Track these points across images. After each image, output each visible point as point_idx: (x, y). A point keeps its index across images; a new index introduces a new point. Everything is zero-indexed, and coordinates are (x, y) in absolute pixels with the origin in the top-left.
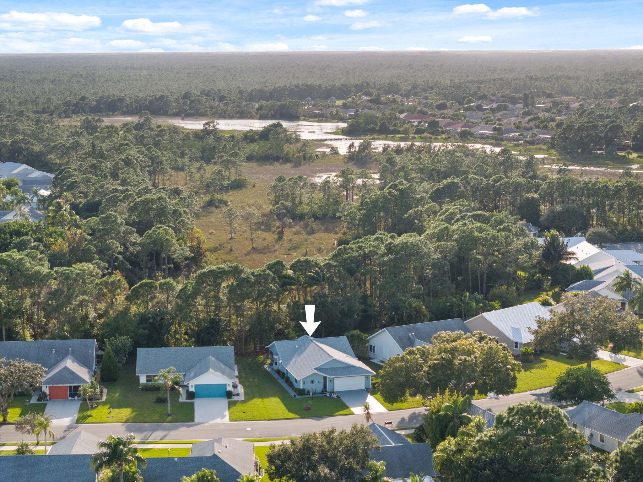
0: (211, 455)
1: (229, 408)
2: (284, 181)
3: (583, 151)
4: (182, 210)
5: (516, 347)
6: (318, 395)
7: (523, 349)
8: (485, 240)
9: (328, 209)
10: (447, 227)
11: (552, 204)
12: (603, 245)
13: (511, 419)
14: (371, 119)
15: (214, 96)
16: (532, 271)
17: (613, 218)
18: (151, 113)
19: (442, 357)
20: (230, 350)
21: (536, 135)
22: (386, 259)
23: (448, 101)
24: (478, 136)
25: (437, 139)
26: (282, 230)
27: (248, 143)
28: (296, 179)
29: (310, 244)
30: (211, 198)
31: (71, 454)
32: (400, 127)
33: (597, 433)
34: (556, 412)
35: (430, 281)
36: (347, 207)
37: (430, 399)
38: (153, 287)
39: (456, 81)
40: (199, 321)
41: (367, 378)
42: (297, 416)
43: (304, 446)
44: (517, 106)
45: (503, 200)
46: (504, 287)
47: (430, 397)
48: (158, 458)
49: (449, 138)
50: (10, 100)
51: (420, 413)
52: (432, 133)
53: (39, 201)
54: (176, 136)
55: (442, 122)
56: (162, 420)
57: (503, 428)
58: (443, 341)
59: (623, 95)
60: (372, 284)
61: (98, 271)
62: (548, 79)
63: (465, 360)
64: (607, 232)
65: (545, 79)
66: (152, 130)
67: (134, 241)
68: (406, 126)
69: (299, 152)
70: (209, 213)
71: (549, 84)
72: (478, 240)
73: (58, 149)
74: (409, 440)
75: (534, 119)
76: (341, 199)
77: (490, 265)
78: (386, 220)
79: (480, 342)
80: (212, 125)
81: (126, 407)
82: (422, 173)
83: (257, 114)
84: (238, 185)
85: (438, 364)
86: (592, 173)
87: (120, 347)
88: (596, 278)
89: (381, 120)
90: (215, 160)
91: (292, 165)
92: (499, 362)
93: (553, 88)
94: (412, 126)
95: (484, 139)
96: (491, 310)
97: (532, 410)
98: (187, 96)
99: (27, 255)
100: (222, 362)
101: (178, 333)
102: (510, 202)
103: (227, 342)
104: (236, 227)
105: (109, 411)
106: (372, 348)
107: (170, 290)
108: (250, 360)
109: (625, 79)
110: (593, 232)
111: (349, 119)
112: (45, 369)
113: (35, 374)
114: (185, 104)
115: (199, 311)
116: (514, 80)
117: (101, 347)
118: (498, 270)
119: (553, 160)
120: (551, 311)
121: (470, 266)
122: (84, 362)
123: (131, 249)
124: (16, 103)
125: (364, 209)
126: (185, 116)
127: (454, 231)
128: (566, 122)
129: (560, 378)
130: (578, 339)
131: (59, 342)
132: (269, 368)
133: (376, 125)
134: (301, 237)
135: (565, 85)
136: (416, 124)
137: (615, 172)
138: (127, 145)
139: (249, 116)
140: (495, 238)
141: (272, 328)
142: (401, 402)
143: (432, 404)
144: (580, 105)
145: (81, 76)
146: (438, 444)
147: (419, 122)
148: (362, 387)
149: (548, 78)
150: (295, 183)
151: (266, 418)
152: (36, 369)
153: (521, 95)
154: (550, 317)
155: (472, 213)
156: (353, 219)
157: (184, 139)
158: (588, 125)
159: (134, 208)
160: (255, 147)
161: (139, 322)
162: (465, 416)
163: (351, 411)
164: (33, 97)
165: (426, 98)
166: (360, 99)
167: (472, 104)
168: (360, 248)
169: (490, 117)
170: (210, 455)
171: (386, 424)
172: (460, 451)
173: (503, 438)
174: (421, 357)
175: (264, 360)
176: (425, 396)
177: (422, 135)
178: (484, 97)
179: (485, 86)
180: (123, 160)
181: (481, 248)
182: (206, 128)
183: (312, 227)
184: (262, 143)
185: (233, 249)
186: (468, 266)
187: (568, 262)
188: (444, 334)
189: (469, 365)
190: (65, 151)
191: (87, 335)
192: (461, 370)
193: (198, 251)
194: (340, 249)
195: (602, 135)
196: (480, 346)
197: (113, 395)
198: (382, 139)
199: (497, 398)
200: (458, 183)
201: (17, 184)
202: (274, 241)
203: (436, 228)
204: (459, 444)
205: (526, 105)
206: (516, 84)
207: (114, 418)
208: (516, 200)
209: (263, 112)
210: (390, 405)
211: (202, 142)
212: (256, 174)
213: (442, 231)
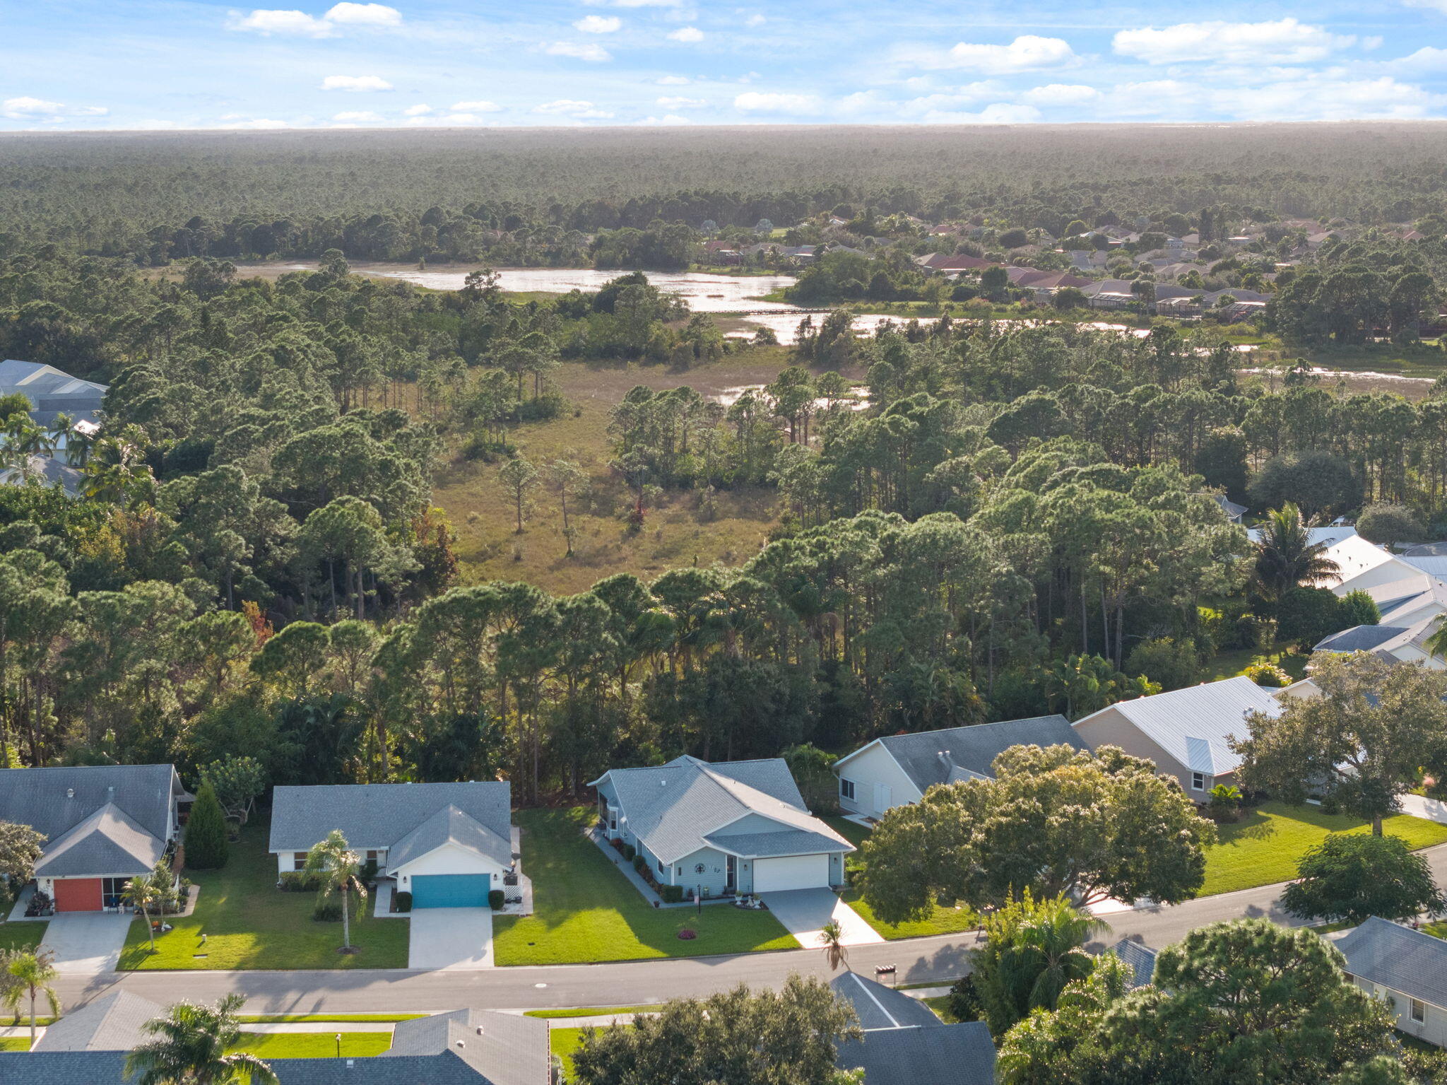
0: (438, 1053)
1: (496, 933)
2: (645, 399)
3: (1340, 337)
4: (401, 462)
5: (1198, 784)
6: (713, 902)
7: (1214, 791)
8: (1120, 528)
9: (748, 466)
10: (1028, 498)
11: (1275, 453)
12: (1398, 545)
13: (1196, 963)
14: (850, 267)
15: (494, 218)
16: (1231, 606)
17: (1419, 482)
18: (347, 256)
19: (1019, 808)
20: (500, 788)
21: (1232, 301)
22: (880, 572)
23: (1027, 229)
24: (1097, 304)
25: (1004, 310)
26: (639, 512)
27: (566, 318)
28: (674, 394)
29: (705, 545)
30: (476, 440)
31: (89, 1049)
32: (918, 284)
33: (1406, 998)
34: (1312, 945)
35: (989, 626)
36: (792, 458)
37: (988, 913)
38: (317, 638)
39: (1046, 185)
40: (429, 723)
41: (834, 859)
42: (661, 954)
43: (666, 1032)
44: (1187, 239)
45: (1158, 442)
46: (1166, 641)
47: (990, 907)
48: (305, 1061)
49: (1031, 308)
50: (28, 228)
51: (964, 945)
52: (991, 299)
53: (72, 446)
54: (399, 302)
55: (1014, 273)
56: (329, 962)
57: (1177, 987)
58: (1023, 769)
59: (1428, 215)
60: (848, 634)
61: (187, 601)
62: (1254, 182)
63: (1077, 816)
64: (1406, 515)
65: (1247, 180)
66: (346, 287)
67: (283, 533)
68: (932, 281)
69: (684, 338)
70: (471, 474)
71: (1256, 192)
72: (1103, 529)
73: (126, 329)
74: (937, 1014)
75: (1225, 266)
76: (779, 441)
77: (1132, 590)
78: (883, 486)
79: (1112, 772)
80: (485, 278)
81: (242, 932)
82: (970, 383)
83: (590, 256)
84: (541, 412)
85: (1008, 824)
86: (1363, 384)
87: (234, 784)
88: (1384, 621)
89: (876, 267)
90: (488, 354)
91: (669, 367)
92: (1160, 821)
93: (1268, 202)
94: (946, 282)
95: (1111, 310)
96: (1138, 697)
97: (1251, 940)
98: (432, 216)
99: (13, 562)
100: (479, 820)
101: (378, 751)
102: (1174, 447)
103: (495, 772)
104: (531, 506)
105: (200, 939)
106: (848, 788)
107: (358, 645)
108: (552, 815)
109: (1431, 180)
110: (1374, 516)
111: (802, 267)
112: (41, 837)
113: (17, 850)
114: (426, 234)
115: (428, 697)
116: (1177, 183)
117: (187, 785)
118: (1152, 601)
119: (1272, 357)
120: (1283, 698)
121: (1083, 592)
122: (143, 820)
123: (277, 552)
124: (43, 234)
125: (833, 462)
126: (427, 261)
127: (1045, 507)
128: (1301, 272)
129: (1310, 860)
130: (1351, 766)
131: (83, 770)
132: (596, 834)
133: (863, 279)
134: (685, 528)
135: (1294, 195)
136: (954, 277)
137: (1417, 383)
138: (285, 318)
139: (572, 261)
140: (1143, 524)
141: (605, 738)
142: (918, 918)
143: (993, 923)
144: (1331, 236)
145: (196, 176)
146: (1010, 1027)
147: (963, 274)
148: (824, 882)
149: (1254, 179)
150: (672, 402)
151: (586, 958)
152: (19, 836)
153: (1195, 215)
154: (1282, 711)
155: (1089, 468)
156: (806, 485)
157: (420, 311)
158: (1352, 275)
159: (286, 456)
160: (583, 328)
161: (282, 722)
162: (1076, 955)
163: (795, 941)
164: (82, 219)
165: (978, 222)
166: (826, 224)
167: (1083, 235)
168: (821, 546)
169: (1124, 263)
170: (436, 1052)
171: (880, 972)
172: (1066, 1044)
173: (1176, 1013)
174: (967, 808)
175: (584, 817)
176: (976, 903)
177: (970, 303)
178: (1109, 219)
179: (1113, 196)
180: (272, 352)
181: (1110, 547)
182: (473, 286)
183: (710, 506)
184: (598, 318)
185: (523, 556)
186: (1079, 590)
187: (1319, 584)
188: (1023, 751)
189: (1087, 827)
190: (141, 335)
191: (157, 755)
192: (1065, 840)
193: (438, 560)
194: (774, 549)
195: (1385, 300)
196: (1113, 782)
197: (213, 901)
198: (877, 312)
199: (1155, 910)
200: (1054, 403)
201: (25, 408)
202: (619, 537)
203: (1002, 501)
204: (1063, 1028)
205: (1206, 235)
206: (1183, 192)
207: (211, 959)
208: (1188, 443)
209: (605, 253)
210: (889, 927)
211: (462, 316)
212: (584, 388)
213: (1017, 507)
